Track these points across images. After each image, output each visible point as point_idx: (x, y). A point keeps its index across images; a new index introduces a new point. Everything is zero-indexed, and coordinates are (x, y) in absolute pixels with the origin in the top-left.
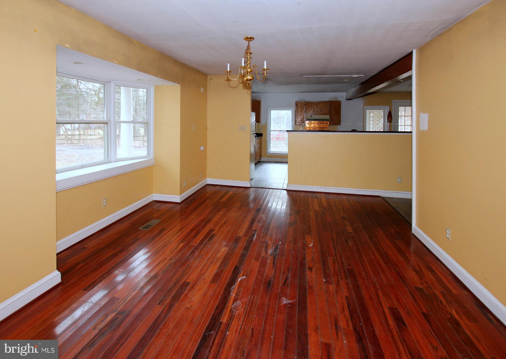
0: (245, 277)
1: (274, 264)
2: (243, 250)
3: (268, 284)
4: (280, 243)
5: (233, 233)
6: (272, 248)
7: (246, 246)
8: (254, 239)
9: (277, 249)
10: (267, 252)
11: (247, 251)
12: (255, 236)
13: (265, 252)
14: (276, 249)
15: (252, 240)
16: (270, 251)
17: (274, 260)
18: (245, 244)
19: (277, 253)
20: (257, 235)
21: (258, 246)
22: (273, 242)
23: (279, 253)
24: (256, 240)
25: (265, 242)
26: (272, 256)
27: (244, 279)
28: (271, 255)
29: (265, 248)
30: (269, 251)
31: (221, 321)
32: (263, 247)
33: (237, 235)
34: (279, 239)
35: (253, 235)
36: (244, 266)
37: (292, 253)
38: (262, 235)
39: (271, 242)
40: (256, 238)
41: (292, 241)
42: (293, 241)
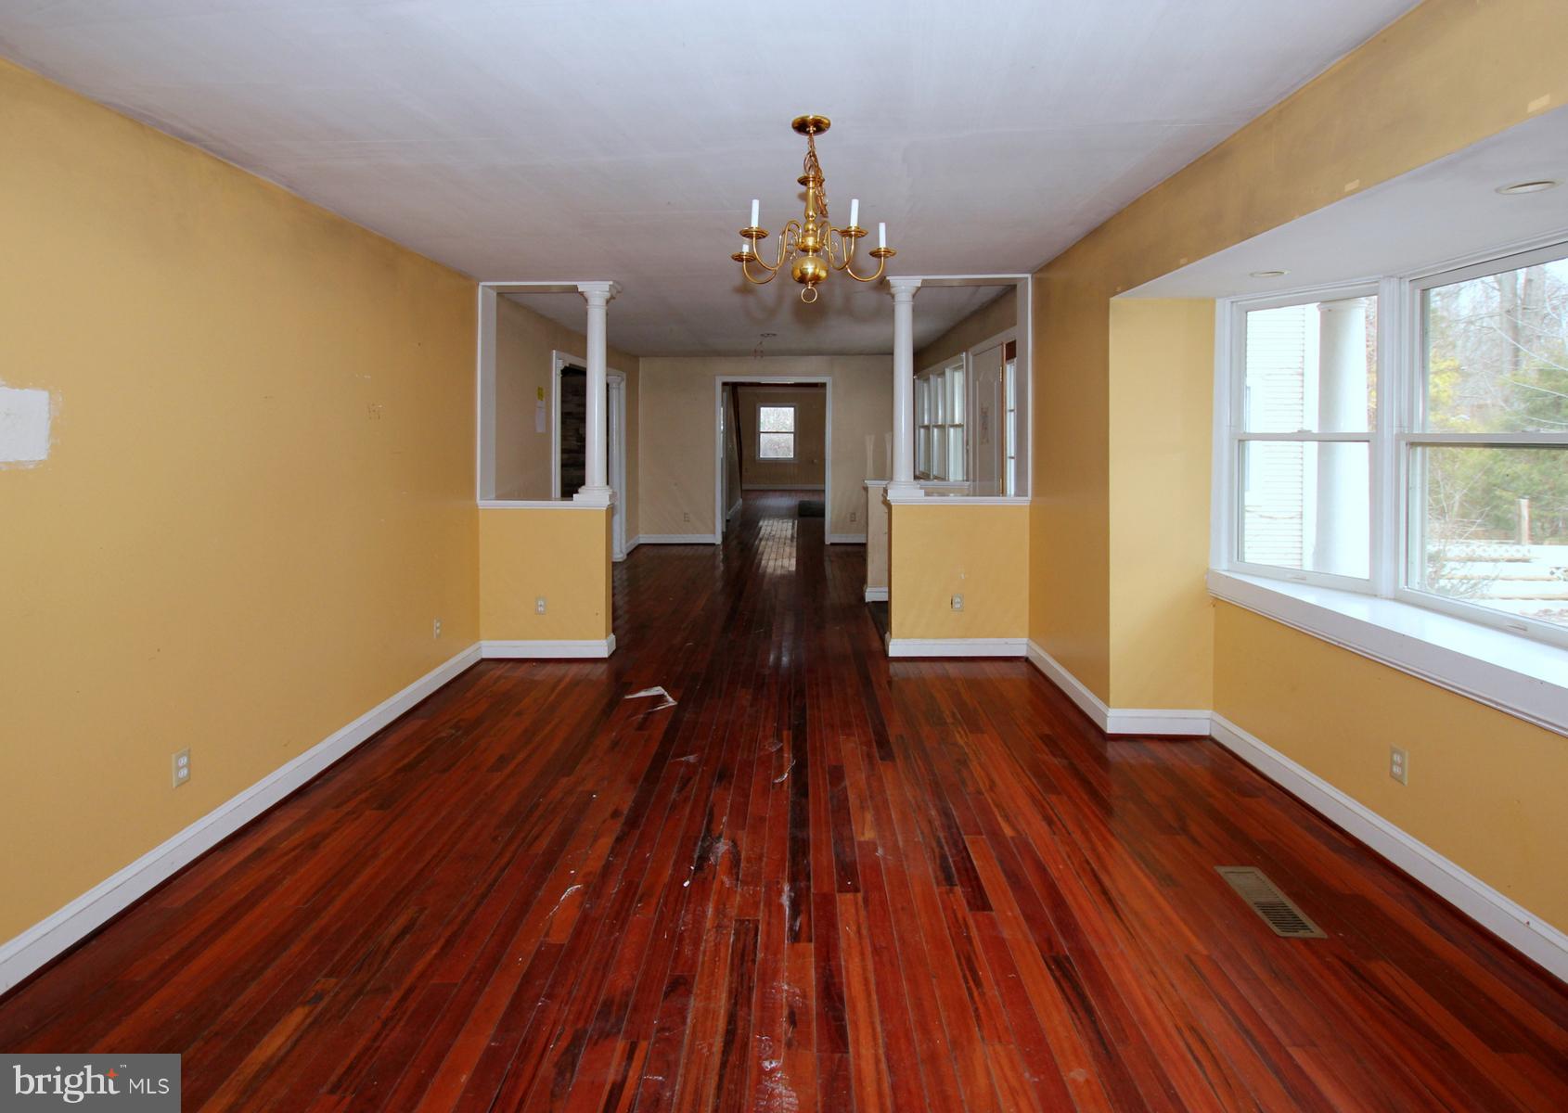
0: (777, 781)
1: (711, 814)
2: (808, 838)
3: (723, 776)
4: (686, 884)
5: (883, 903)
6: (717, 857)
7: (805, 854)
8: (786, 888)
9: (699, 858)
10: (731, 843)
11: (794, 839)
12: (785, 901)
13: (739, 843)
14: (703, 858)
15: (793, 880)
16: (722, 847)
17: (710, 822)
18: (812, 863)
19: (700, 843)
20: (781, 906)
21: (765, 859)
22: (715, 886)
23: (695, 844)
24: (778, 883)
25: (745, 883)
26: (717, 835)
27: (777, 777)
28: (720, 836)
29: (740, 856)
30: (726, 847)
31: (791, 732)
32: (749, 860)
33: (860, 896)
34: (689, 902)
35: (795, 904)
36: (787, 798)
37: (651, 852)
38: (761, 916)
39: (722, 883)
40: (780, 892)
41: (640, 901)
42: (637, 898)
